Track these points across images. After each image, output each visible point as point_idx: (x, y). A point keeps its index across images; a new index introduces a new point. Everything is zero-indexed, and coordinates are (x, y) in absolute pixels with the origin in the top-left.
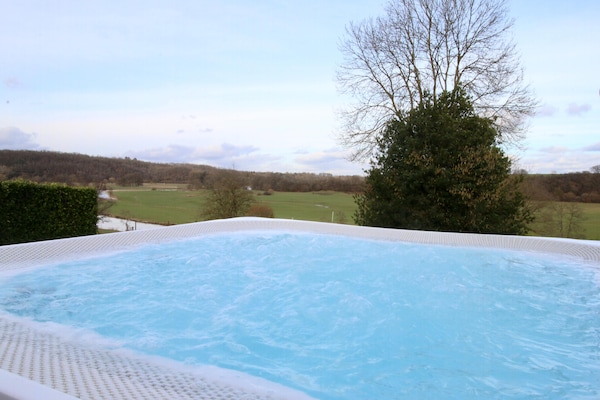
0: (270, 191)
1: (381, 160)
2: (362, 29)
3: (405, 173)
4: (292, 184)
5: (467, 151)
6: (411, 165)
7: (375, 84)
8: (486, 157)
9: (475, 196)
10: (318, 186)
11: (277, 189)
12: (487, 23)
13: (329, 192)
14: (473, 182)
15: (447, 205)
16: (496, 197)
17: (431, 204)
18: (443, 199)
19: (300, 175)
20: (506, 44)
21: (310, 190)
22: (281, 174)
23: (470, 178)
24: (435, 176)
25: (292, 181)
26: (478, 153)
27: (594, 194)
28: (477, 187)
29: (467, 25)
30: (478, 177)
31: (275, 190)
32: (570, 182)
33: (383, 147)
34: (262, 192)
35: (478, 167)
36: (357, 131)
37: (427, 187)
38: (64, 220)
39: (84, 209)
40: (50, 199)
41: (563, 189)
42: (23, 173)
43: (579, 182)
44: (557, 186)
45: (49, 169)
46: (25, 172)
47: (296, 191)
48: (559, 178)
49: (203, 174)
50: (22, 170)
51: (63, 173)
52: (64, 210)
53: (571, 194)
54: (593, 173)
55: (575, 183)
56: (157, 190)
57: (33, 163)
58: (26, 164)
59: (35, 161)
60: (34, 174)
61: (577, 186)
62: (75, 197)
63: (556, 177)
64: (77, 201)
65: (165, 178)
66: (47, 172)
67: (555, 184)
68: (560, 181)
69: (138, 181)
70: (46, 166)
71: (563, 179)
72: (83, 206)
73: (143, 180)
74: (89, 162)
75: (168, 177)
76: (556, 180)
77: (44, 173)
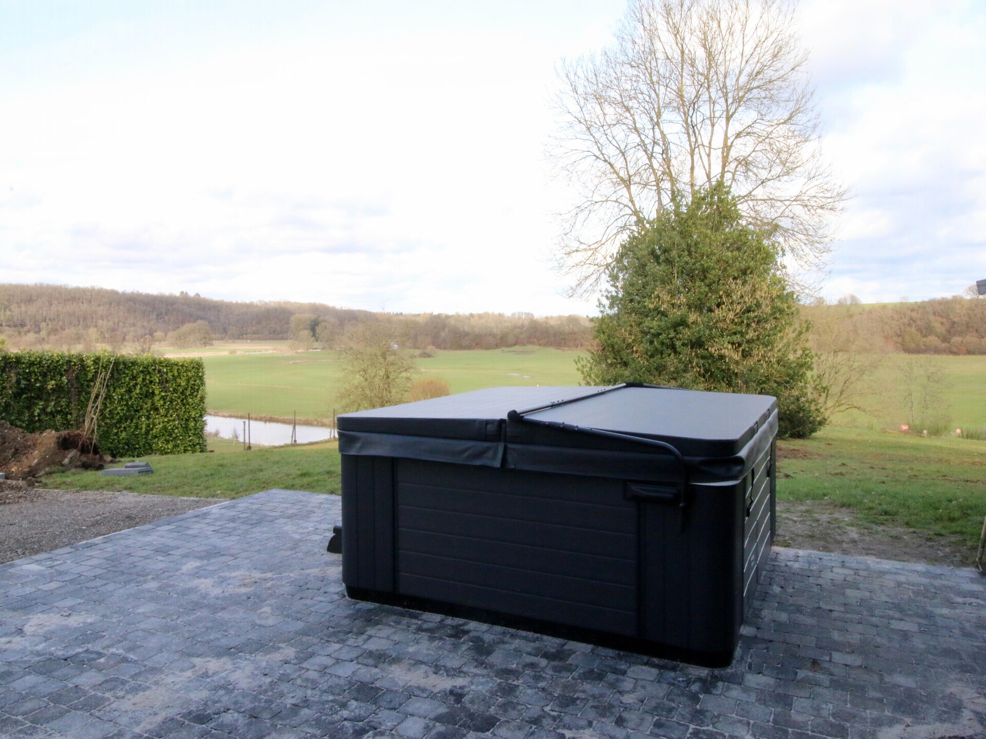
0: (430, 349)
1: (613, 300)
2: (580, 73)
3: (647, 322)
4: (466, 334)
5: (733, 286)
6: (656, 309)
7: (601, 164)
8: (758, 294)
9: (746, 355)
10: (511, 339)
11: (440, 344)
12: (768, 56)
13: (530, 347)
14: (742, 334)
15: (706, 371)
16: (773, 356)
17: (685, 371)
18: (702, 362)
19: (480, 316)
20: (799, 91)
21: (497, 346)
22: (447, 317)
23: (739, 328)
24: (688, 326)
25: (466, 329)
26: (748, 288)
27: (971, 339)
28: (748, 342)
29: (739, 60)
30: (748, 325)
31: (439, 347)
32: (932, 318)
33: (614, 278)
34: (417, 352)
35: (748, 310)
36: (575, 245)
37: (678, 343)
38: (162, 411)
39: (188, 393)
40: (144, 380)
41: (919, 330)
42: (7, 328)
43: (948, 317)
44: (909, 325)
45: (50, 319)
46: (9, 326)
47: (474, 348)
48: (912, 310)
49: (314, 321)
50: (4, 324)
51: (75, 326)
52: (162, 397)
53: (933, 340)
54: (968, 297)
55: (939, 319)
56: (238, 353)
57: (23, 308)
58: (10, 310)
59: (25, 304)
60: (25, 329)
61: (942, 323)
62: (176, 374)
63: (908, 308)
64: (178, 380)
65: (249, 330)
66: (48, 325)
67: (906, 321)
68: (914, 315)
69: (205, 338)
70: (44, 313)
71: (920, 310)
72: (186, 389)
73: (213, 336)
74: (119, 304)
75: (254, 328)
76: (909, 312)
77: (41, 327)
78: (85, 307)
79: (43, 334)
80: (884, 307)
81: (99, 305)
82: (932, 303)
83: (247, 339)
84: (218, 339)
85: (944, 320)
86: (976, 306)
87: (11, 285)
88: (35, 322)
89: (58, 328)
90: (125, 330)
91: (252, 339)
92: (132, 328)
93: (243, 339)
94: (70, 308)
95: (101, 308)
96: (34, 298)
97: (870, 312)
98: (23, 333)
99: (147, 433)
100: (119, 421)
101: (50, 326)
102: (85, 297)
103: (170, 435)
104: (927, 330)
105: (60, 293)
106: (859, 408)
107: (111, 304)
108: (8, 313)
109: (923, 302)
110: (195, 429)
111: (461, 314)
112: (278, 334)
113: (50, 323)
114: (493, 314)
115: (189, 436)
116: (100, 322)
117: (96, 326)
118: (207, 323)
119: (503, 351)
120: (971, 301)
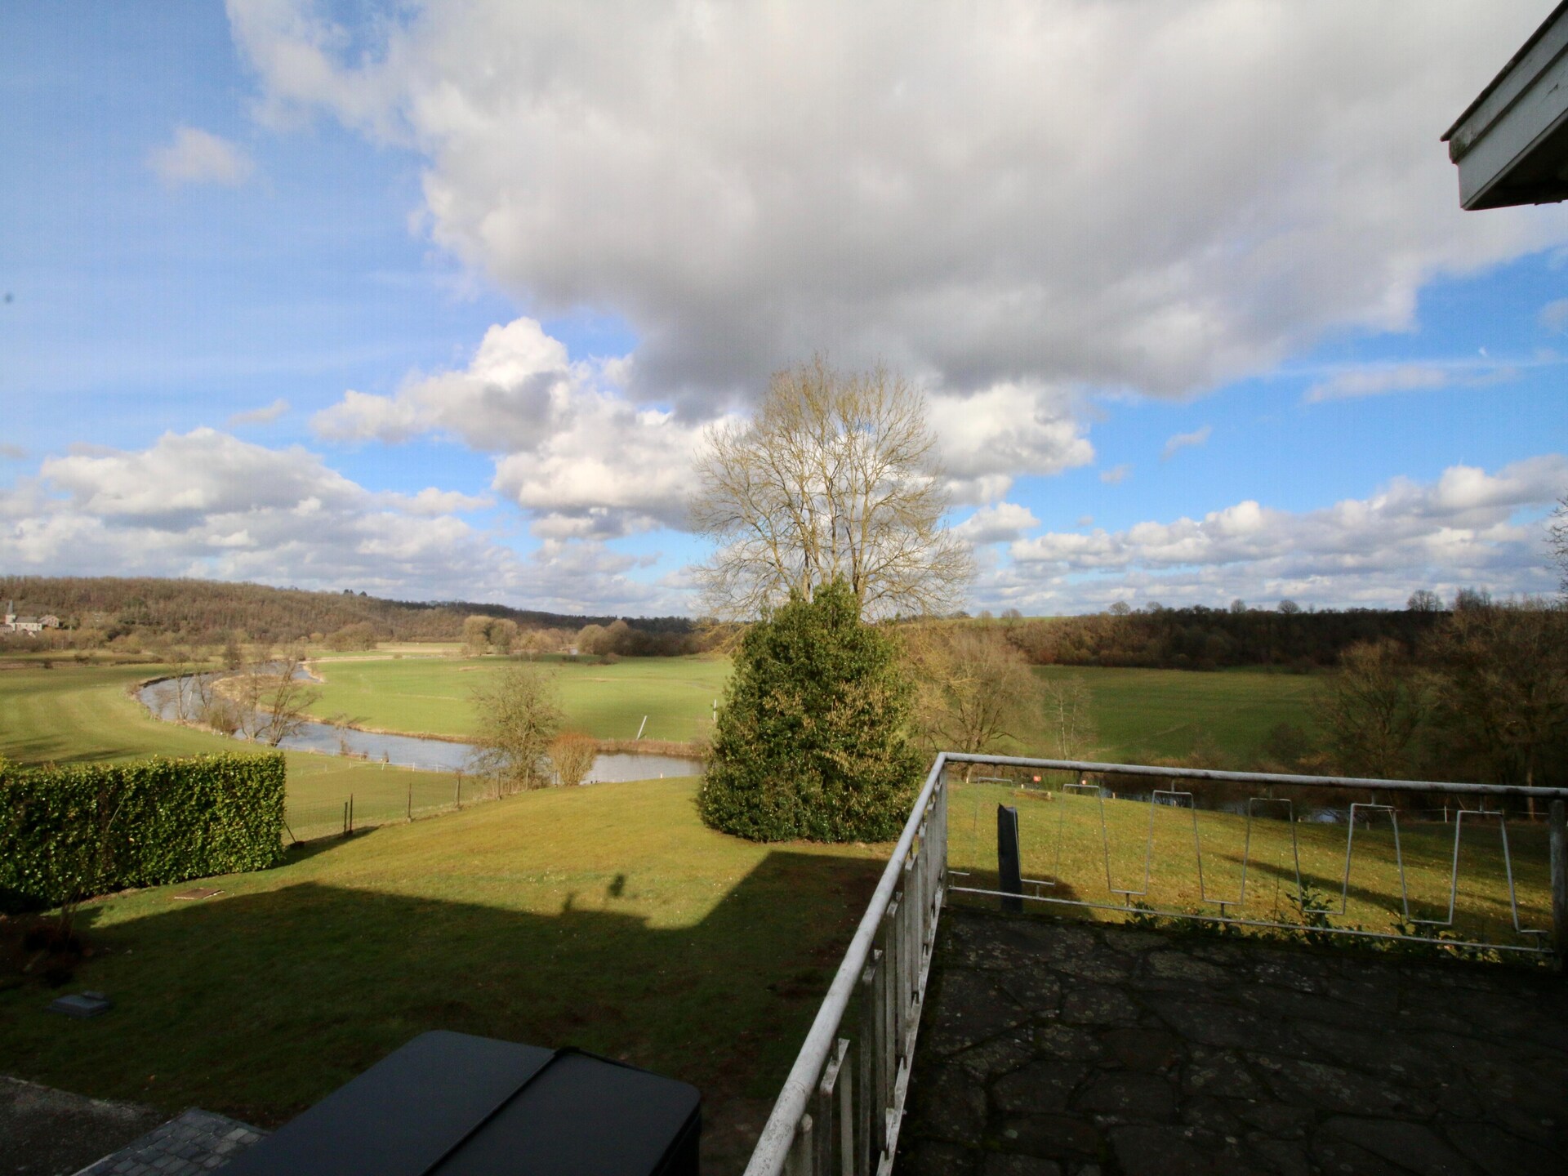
0: (611, 655)
4: (650, 640)
5: (846, 689)
6: (773, 709)
10: (694, 646)
11: (622, 651)
21: (680, 652)
24: (803, 728)
26: (861, 691)
27: (1116, 653)
31: (621, 653)
32: (1083, 632)
38: (225, 821)
39: (261, 795)
40: (203, 789)
41: (1073, 644)
42: (141, 626)
43: (1096, 632)
44: (1064, 638)
45: (192, 618)
46: (144, 624)
47: (657, 655)
48: (1066, 625)
49: (490, 624)
50: (137, 621)
51: (220, 624)
52: (227, 804)
53: (1084, 652)
54: (1113, 614)
55: (1090, 634)
56: (404, 657)
57: (162, 605)
58: (146, 606)
59: (165, 599)
60: (162, 627)
61: (1092, 637)
62: (246, 775)
63: (1063, 623)
64: (249, 783)
65: (419, 632)
66: (189, 623)
67: (1061, 634)
68: (1068, 629)
69: (367, 640)
70: (186, 611)
71: (1073, 625)
72: (259, 791)
73: (379, 638)
74: (273, 601)
75: (425, 630)
76: (1063, 628)
77: (181, 625)
78: (234, 604)
79: (183, 633)
80: (1042, 621)
81: (250, 603)
82: (1082, 618)
83: (415, 641)
84: (382, 641)
85: (1094, 635)
86: (1120, 622)
87: (150, 579)
88: (174, 620)
89: (201, 627)
90: (277, 630)
91: (421, 642)
92: (287, 629)
93: (411, 641)
94: (214, 605)
95: (253, 606)
96: (175, 594)
97: (1030, 626)
98: (159, 632)
99: (203, 848)
100: (167, 840)
101: (191, 625)
102: (234, 593)
103: (234, 846)
104: (1079, 644)
105: (206, 589)
106: (1011, 736)
107: (263, 602)
108: (144, 609)
109: (1075, 618)
110: (268, 836)
111: (646, 618)
112: (451, 636)
113: (191, 621)
114: (678, 618)
115: (260, 845)
116: (250, 621)
117: (245, 625)
118: (371, 625)
119: (686, 659)
120: (1116, 617)
